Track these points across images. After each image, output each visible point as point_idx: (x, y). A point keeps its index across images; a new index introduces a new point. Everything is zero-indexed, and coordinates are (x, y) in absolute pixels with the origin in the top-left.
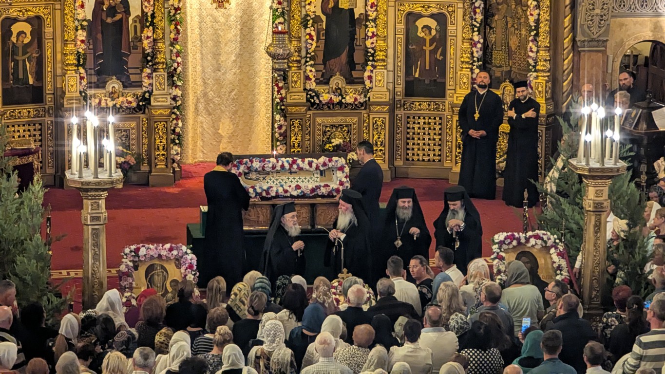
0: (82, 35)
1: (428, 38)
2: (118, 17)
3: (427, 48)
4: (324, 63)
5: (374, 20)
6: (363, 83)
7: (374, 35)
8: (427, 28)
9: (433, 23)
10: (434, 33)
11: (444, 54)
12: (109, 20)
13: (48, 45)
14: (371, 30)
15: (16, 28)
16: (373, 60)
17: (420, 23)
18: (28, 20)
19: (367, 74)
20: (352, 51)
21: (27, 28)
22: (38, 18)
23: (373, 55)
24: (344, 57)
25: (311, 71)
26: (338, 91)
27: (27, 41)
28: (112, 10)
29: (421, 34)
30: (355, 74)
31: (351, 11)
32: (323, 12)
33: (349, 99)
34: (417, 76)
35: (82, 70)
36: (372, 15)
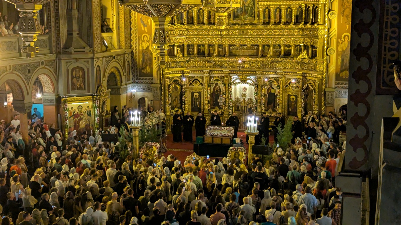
0: (209, 96)
1: (293, 101)
2: (218, 92)
3: (293, 104)
4: (268, 106)
5: (279, 96)
6: (276, 111)
7: (279, 100)
8: (293, 98)
9: (294, 97)
10: (294, 100)
11: (297, 105)
12: (216, 93)
13: (202, 98)
14: (278, 98)
15: (195, 94)
16: (279, 106)
17: (291, 97)
18: (198, 92)
19: (277, 109)
20: (274, 103)
21: (198, 94)
22: (200, 92)
23: (279, 105)
24: (272, 104)
25: (263, 108)
26: (270, 113)
27: (197, 97)
28: (217, 91)
29: (291, 100)
30: (275, 109)
31: (274, 93)
32: (267, 93)
33: (272, 115)
34: (290, 110)
35: (209, 105)
36: (279, 95)
